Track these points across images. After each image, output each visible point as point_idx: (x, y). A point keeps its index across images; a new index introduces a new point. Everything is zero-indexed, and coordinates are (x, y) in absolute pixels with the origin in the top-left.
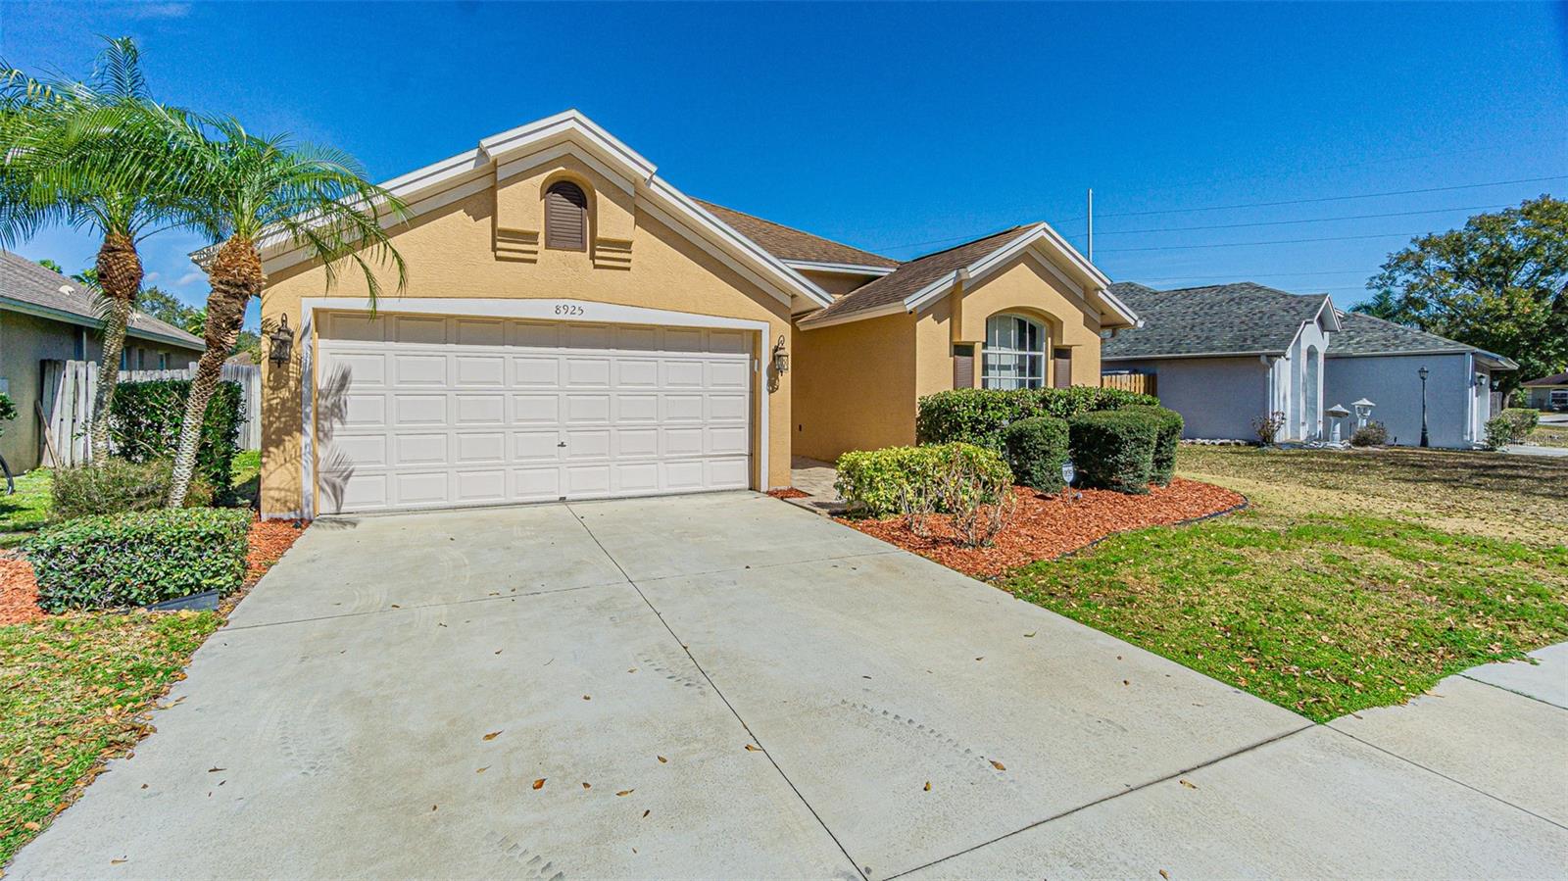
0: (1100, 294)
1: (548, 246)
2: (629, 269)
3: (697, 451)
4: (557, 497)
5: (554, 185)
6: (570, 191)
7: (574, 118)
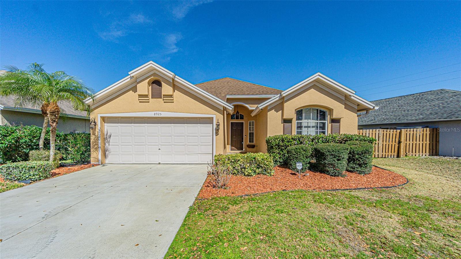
0: (352, 97)
1: (152, 98)
2: (173, 102)
3: (197, 152)
4: (158, 163)
5: (153, 82)
6: (157, 83)
7: (151, 63)
